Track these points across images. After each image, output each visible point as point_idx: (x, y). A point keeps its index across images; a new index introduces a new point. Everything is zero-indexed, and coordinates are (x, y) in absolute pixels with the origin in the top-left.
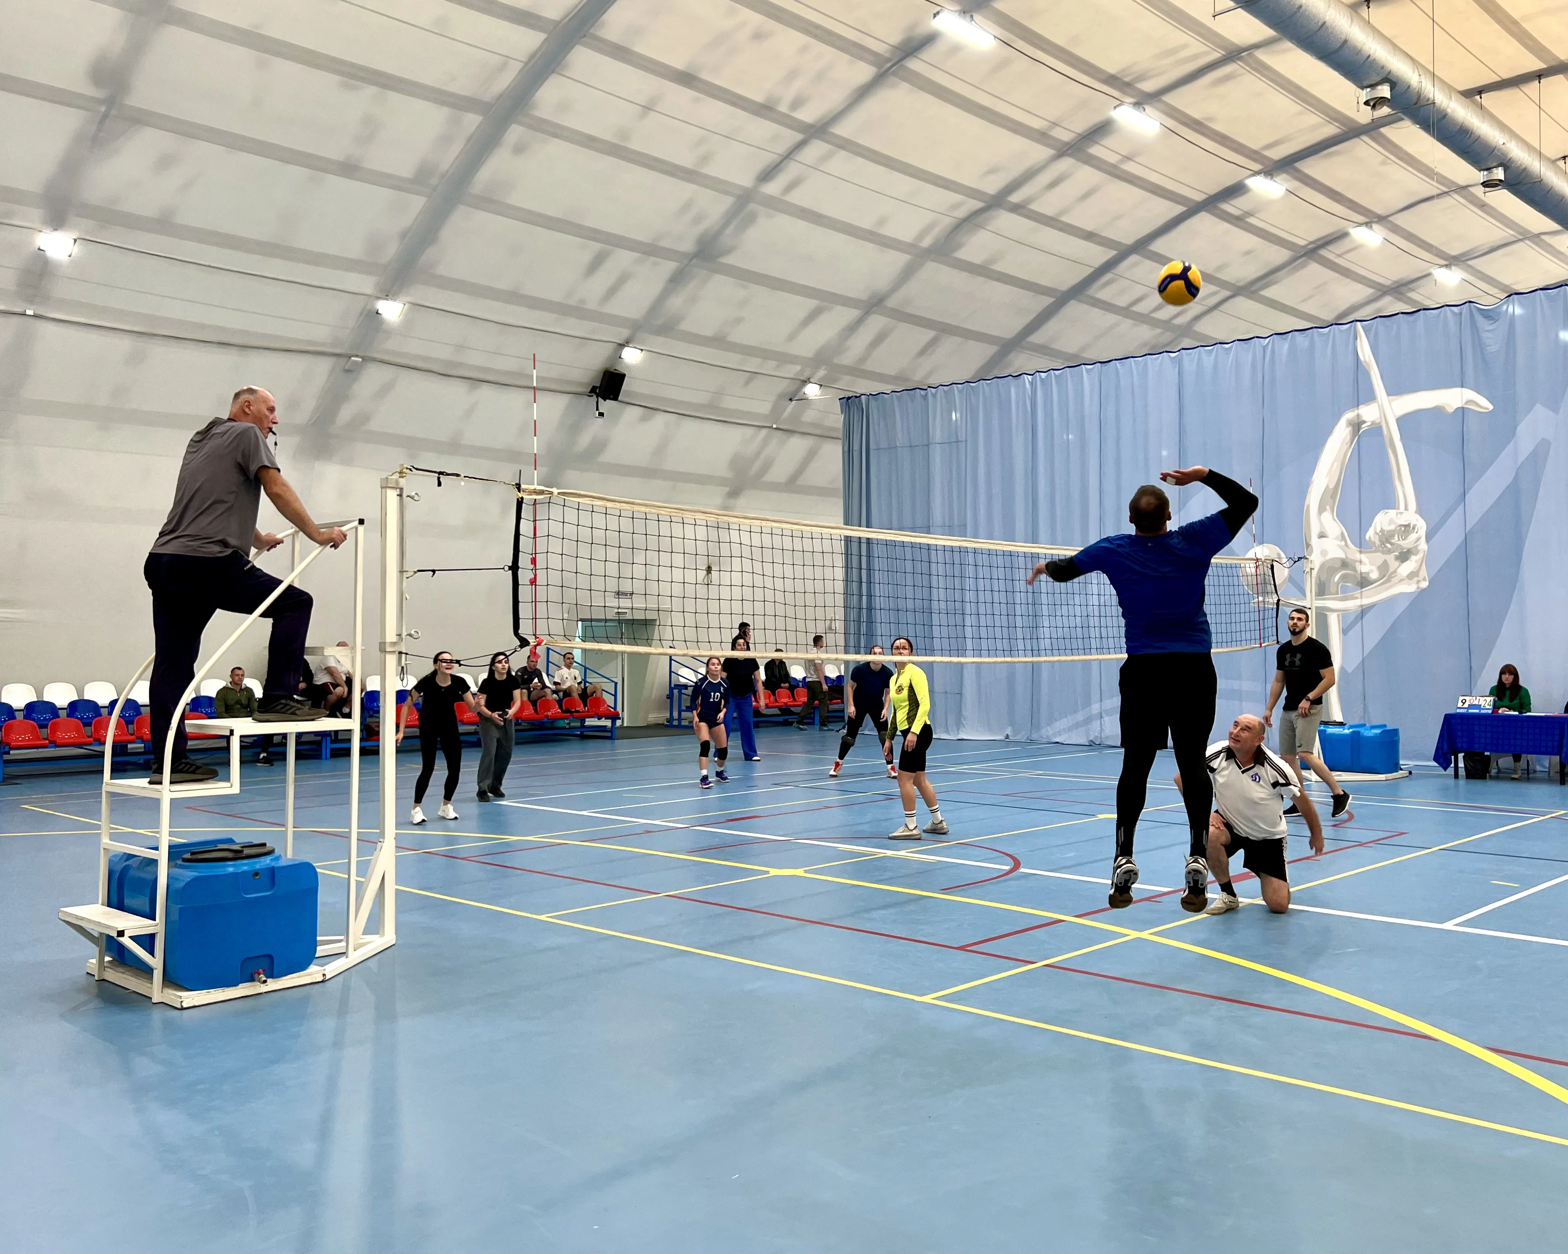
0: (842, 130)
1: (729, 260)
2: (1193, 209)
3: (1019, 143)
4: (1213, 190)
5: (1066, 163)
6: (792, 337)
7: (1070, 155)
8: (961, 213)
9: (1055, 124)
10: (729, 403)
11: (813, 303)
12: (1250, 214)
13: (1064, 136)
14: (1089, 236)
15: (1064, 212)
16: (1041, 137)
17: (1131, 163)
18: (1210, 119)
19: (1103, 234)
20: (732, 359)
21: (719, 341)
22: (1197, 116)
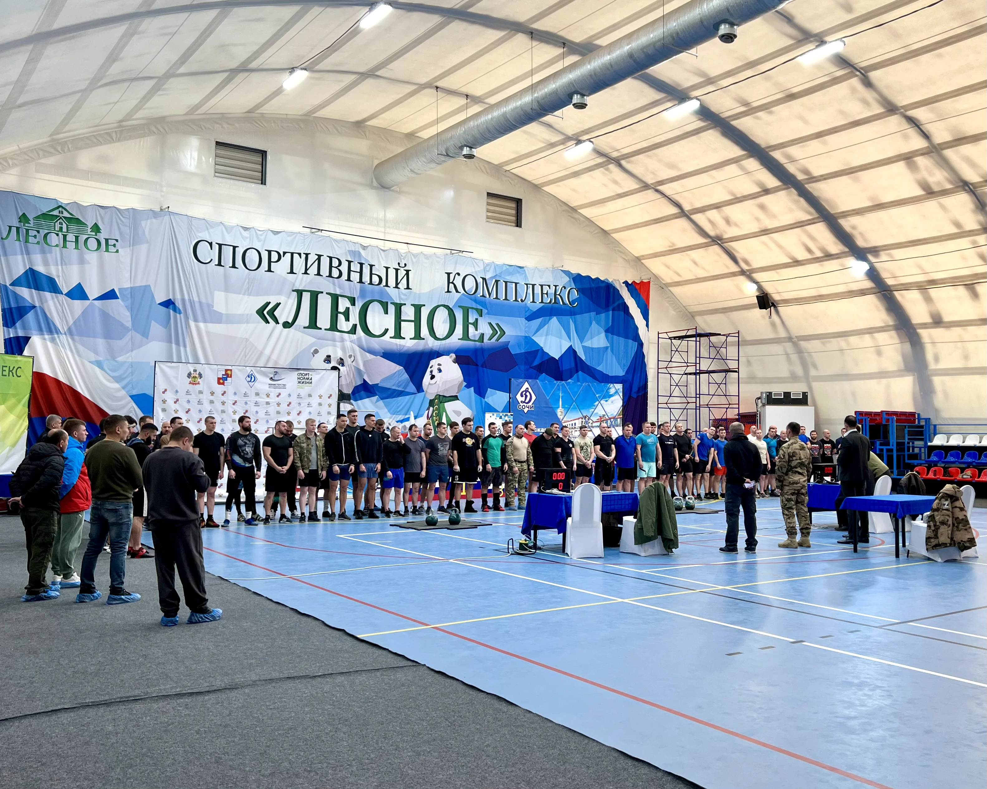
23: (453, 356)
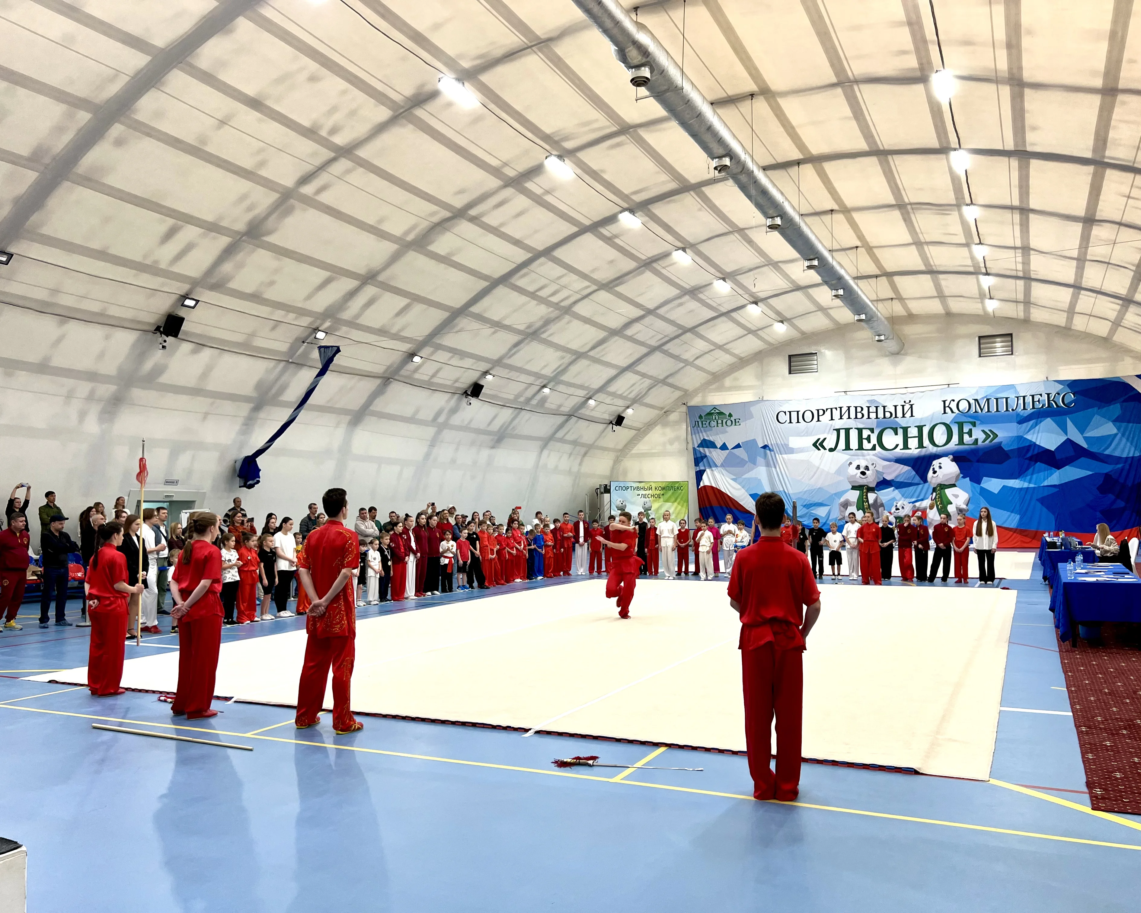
0: (362, 153)
1: (270, 239)
2: (584, 230)
3: (479, 174)
4: (596, 219)
5: (509, 192)
6: (309, 297)
7: (513, 187)
8: (436, 219)
9: (506, 164)
10: (259, 342)
11: (325, 274)
12: (616, 236)
13: (511, 173)
14: (517, 243)
15: (502, 225)
16: (495, 172)
17: (550, 196)
18: (603, 171)
19: (525, 242)
20: (264, 311)
21: (255, 297)
22: (595, 168)
23: (951, 457)
